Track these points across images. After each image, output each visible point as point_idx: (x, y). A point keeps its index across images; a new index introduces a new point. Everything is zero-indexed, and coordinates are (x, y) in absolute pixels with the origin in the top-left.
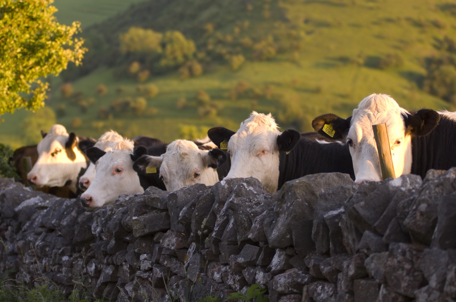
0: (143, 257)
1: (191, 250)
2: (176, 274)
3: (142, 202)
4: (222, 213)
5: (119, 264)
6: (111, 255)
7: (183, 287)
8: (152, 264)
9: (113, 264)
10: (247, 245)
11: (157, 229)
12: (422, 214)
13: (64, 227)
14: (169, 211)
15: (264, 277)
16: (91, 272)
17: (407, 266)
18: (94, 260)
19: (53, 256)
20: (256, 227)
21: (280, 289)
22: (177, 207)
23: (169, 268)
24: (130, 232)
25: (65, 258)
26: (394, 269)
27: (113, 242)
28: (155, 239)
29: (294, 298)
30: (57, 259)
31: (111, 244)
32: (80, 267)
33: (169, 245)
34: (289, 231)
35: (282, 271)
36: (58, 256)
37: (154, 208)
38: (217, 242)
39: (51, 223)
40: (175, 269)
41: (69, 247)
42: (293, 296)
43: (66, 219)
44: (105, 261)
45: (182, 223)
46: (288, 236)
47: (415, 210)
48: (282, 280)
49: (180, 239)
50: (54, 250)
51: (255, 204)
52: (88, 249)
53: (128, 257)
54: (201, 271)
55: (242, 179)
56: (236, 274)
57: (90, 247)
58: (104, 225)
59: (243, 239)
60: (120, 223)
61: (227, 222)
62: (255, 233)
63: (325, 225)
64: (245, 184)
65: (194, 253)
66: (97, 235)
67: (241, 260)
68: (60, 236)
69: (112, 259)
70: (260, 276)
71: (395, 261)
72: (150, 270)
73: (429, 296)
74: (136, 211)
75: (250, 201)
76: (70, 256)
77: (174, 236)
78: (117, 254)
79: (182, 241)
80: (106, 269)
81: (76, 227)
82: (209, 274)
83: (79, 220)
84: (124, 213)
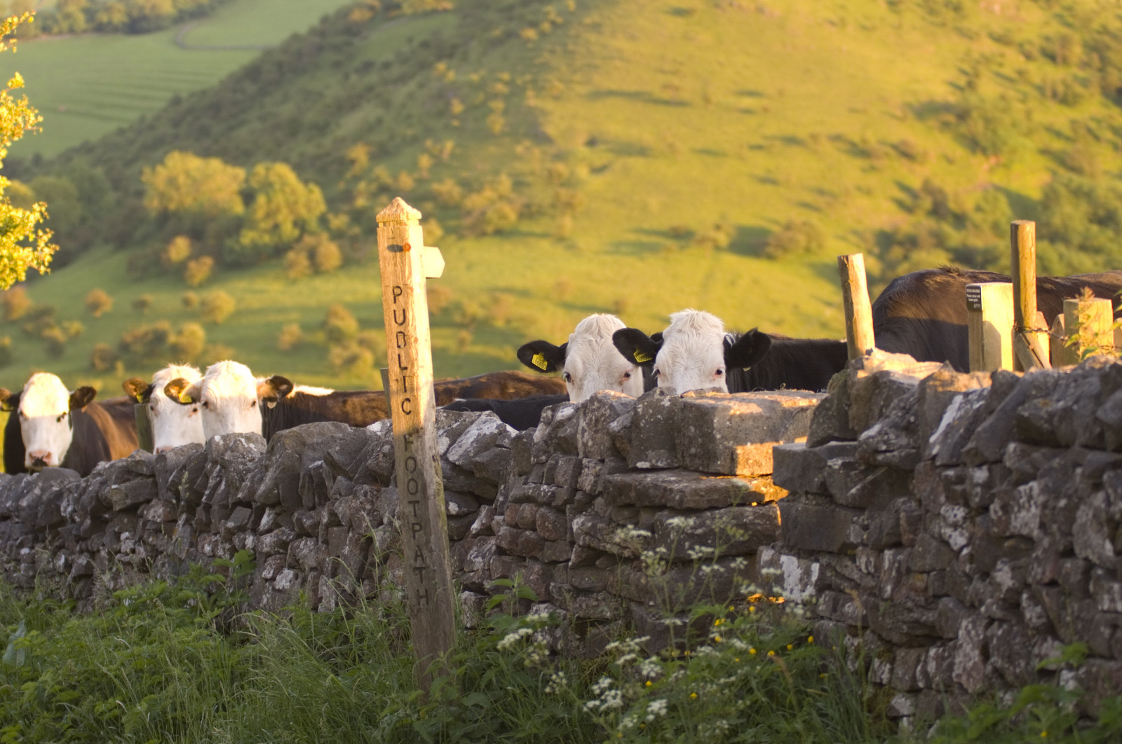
0: (125, 535)
1: (180, 522)
2: (162, 552)
3: (123, 467)
4: (215, 474)
5: (95, 549)
6: (84, 539)
7: (169, 565)
8: (134, 544)
9: (88, 551)
10: (239, 508)
11: (141, 499)
12: (385, 455)
13: (23, 509)
14: (157, 477)
15: (253, 541)
16: (59, 566)
17: (368, 507)
18: (63, 550)
19: (8, 551)
20: (246, 485)
21: (265, 550)
22: (167, 472)
23: (154, 546)
24: (109, 507)
25: (25, 551)
26: (358, 510)
27: (88, 522)
28: (139, 512)
29: (280, 559)
30: (13, 554)
31: (85, 524)
32: (45, 562)
33: (154, 517)
34: (276, 485)
35: (269, 531)
36: (14, 548)
37: (141, 475)
38: (208, 508)
39: (5, 506)
40: (161, 546)
41: (30, 536)
42: (278, 556)
43: (27, 498)
44: (78, 548)
45: (170, 490)
46: (276, 492)
47: (379, 451)
48: (268, 539)
49: (168, 509)
50: (9, 542)
51: (250, 461)
52: (56, 535)
53: (106, 539)
54: (192, 545)
55: (241, 435)
56: (226, 542)
57: (58, 534)
58: (77, 501)
59: (234, 501)
60: (97, 496)
61: (219, 483)
62: (245, 492)
63: (311, 477)
64: (243, 440)
65: (184, 525)
66: (68, 516)
67: (230, 524)
68: (17, 523)
69: (86, 545)
70: (250, 541)
71: (358, 501)
72: (133, 551)
73: (384, 534)
74: (117, 478)
75: (244, 458)
76: (32, 548)
77: (160, 506)
78: (93, 537)
79: (170, 512)
80: (78, 558)
81: (39, 508)
82: (200, 547)
83: (45, 498)
84: (103, 483)
